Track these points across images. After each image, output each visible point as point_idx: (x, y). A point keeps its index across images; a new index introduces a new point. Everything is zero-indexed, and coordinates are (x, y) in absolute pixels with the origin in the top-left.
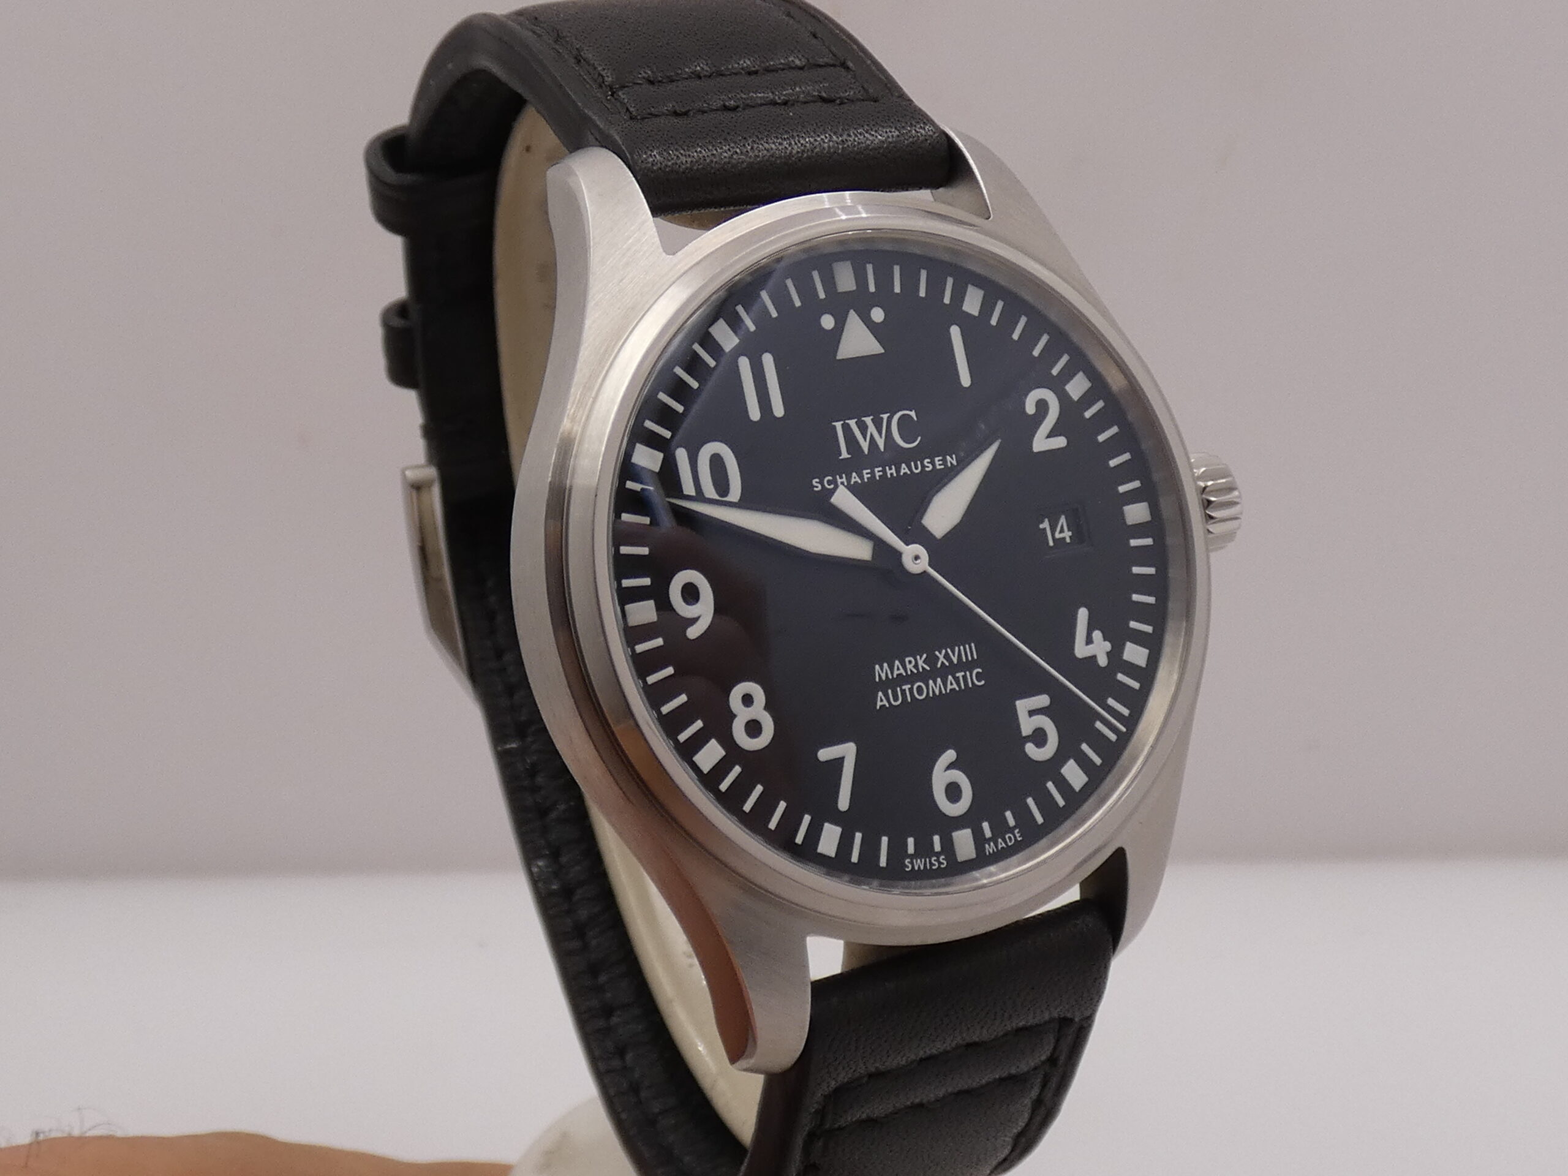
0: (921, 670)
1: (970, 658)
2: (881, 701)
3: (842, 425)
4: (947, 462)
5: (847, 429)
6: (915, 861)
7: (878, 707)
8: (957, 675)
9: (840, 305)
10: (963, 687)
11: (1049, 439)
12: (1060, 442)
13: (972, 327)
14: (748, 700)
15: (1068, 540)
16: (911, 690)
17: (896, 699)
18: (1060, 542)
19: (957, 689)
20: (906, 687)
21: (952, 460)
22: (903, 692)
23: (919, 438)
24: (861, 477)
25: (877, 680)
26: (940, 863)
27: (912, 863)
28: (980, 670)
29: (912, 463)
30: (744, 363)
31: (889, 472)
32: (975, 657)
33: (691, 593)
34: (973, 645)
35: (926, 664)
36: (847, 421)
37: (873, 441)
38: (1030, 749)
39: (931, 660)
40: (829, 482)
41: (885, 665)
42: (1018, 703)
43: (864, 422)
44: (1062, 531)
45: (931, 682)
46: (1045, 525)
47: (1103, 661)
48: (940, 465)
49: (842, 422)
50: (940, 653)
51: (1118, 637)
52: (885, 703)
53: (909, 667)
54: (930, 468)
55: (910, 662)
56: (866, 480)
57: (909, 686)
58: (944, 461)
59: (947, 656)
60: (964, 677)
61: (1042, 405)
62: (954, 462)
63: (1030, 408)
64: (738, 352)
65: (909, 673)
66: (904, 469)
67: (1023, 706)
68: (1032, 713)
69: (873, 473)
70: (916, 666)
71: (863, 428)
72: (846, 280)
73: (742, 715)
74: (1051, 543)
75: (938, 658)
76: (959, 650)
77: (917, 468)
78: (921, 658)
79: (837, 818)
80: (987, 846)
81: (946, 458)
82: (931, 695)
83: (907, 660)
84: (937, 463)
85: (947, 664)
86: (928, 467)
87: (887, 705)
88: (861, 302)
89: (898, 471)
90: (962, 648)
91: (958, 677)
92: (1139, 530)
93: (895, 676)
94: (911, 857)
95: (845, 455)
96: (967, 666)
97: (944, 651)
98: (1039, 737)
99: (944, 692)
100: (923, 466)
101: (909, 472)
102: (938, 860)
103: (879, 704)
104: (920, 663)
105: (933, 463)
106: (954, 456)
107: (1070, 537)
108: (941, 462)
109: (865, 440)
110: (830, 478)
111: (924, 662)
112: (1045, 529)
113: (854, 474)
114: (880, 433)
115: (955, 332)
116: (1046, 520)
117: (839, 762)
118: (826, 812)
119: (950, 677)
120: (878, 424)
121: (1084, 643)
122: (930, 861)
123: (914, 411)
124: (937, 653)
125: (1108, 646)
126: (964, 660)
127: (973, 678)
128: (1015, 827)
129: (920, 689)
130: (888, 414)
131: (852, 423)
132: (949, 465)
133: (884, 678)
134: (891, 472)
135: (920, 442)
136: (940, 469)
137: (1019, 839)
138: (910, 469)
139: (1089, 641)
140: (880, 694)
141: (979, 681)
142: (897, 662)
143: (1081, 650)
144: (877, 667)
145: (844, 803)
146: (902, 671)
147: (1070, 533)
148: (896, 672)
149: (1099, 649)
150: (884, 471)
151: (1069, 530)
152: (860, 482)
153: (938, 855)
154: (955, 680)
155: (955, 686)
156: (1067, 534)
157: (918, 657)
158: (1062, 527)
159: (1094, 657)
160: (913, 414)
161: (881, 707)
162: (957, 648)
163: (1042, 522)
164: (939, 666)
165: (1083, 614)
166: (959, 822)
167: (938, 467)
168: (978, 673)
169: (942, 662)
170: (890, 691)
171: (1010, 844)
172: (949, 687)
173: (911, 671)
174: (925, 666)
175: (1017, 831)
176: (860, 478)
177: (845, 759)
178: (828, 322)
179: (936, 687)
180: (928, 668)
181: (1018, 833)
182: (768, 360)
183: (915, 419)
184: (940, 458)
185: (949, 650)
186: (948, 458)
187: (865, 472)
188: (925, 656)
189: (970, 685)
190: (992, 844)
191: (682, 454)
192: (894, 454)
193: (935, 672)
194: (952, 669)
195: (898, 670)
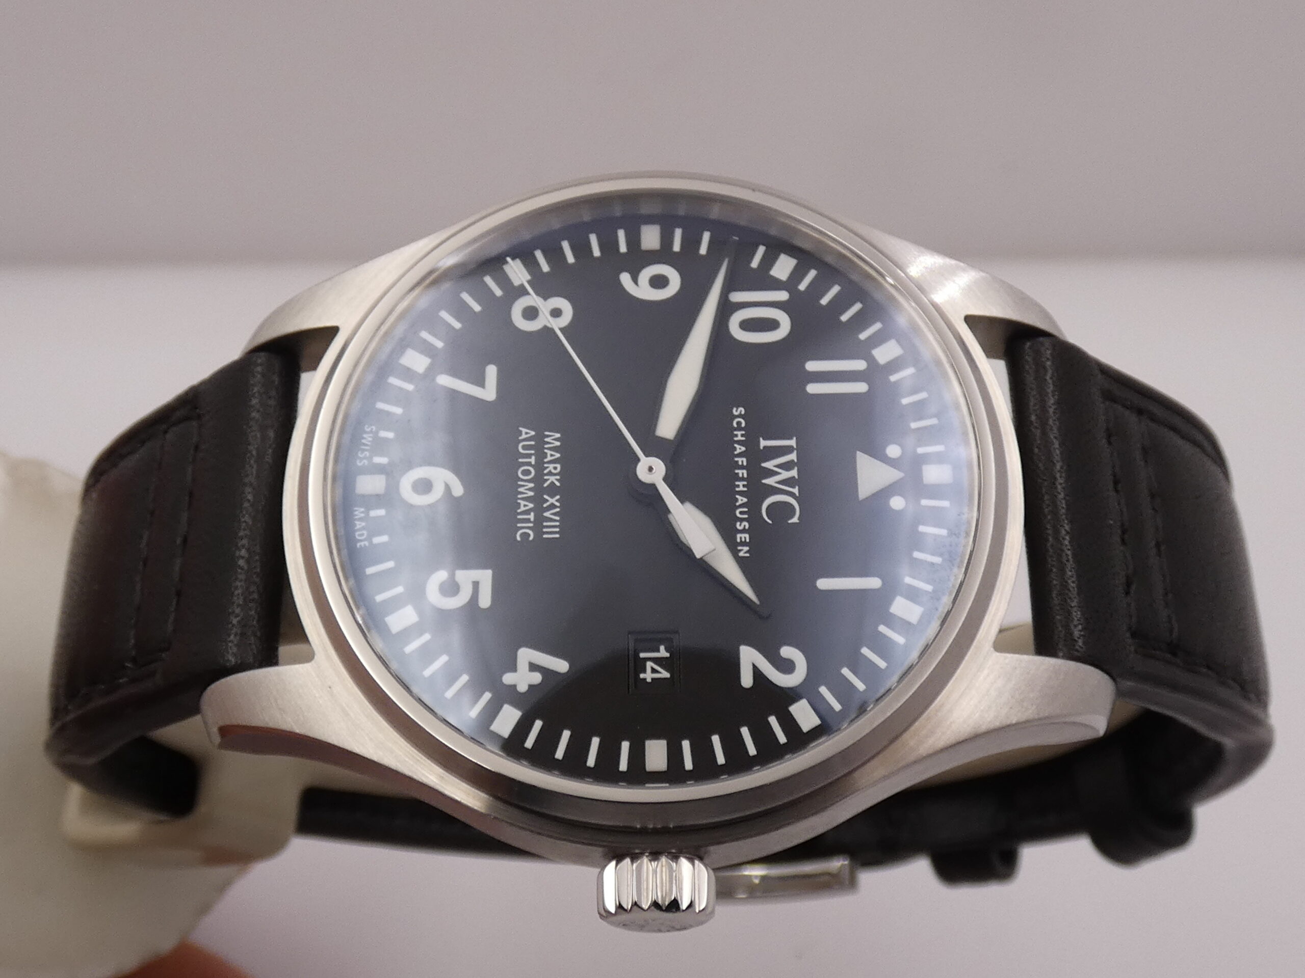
0: (546, 477)
1: (545, 530)
2: (526, 433)
3: (792, 447)
4: (743, 546)
5: (787, 450)
6: (371, 435)
7: (521, 429)
8: (532, 514)
10: (519, 517)
11: (752, 667)
12: (747, 680)
14: (556, 313)
15: (642, 676)
16: (529, 464)
17: (524, 447)
18: (640, 666)
19: (519, 511)
20: (533, 460)
21: (744, 551)
22: (529, 456)
23: (770, 522)
24: (740, 455)
25: (547, 433)
26: (361, 459)
27: (371, 432)
28: (531, 538)
29: (746, 510)
30: (859, 365)
31: (741, 483)
32: (545, 536)
33: (659, 282)
34: (557, 536)
35: (551, 483)
36: (795, 452)
37: (771, 473)
38: (442, 575)
39: (552, 490)
40: (739, 423)
41: (558, 444)
42: (488, 573)
43: (792, 468)
44: (654, 671)
45: (531, 485)
47: (508, 678)
48: (741, 538)
49: (795, 447)
50: (557, 501)
51: (529, 703)
52: (524, 436)
53: (551, 466)
54: (739, 526)
55: (555, 468)
56: (736, 459)
57: (533, 463)
58: (743, 544)
59: (552, 506)
60: (528, 521)
61: (787, 666)
62: (741, 554)
63: (787, 652)
64: (871, 360)
65: (546, 465)
66: (741, 500)
67: (486, 577)
68: (476, 585)
69: (742, 467)
70: (550, 473)
71: (787, 466)
72: (934, 474)
73: (545, 306)
74: (642, 655)
75: (552, 497)
76: (555, 521)
77: (741, 513)
78: (557, 480)
79: (432, 371)
80: (362, 510)
81: (747, 546)
82: (520, 483)
83: (558, 466)
84: (743, 535)
85: (545, 505)
86: (740, 525)
87: (520, 438)
89: (741, 493)
90: (558, 524)
91: (530, 514)
92: (638, 755)
93: (546, 451)
94: (377, 432)
95: (763, 443)
96: (539, 526)
97: (558, 504)
98: (450, 588)
99: (520, 496)
100: (742, 520)
101: (737, 504)
102: (365, 458)
103: (524, 430)
104: (552, 479)
105: (744, 531)
106: (748, 555)
107: (645, 679)
108: (743, 540)
109: (775, 466)
110: (743, 425)
111: (552, 483)
112: (658, 651)
113: (743, 449)
114: (779, 482)
115: (874, 583)
116: (668, 655)
117: (481, 383)
119: (531, 505)
120: (789, 482)
121: (533, 661)
122: (367, 450)
123: (798, 521)
124: (558, 497)
125: (522, 688)
126: (545, 524)
127: (525, 530)
128: (371, 543)
129: (526, 473)
130: (797, 495)
131: (793, 456)
132: (739, 548)
133: (546, 440)
134: (741, 486)
135: (766, 522)
136: (736, 538)
137: (358, 545)
138: (741, 506)
139: (533, 667)
140: (533, 433)
141: (522, 535)
142: (558, 455)
143: (525, 655)
144: (558, 435)
145: (443, 380)
146: (549, 458)
147: (649, 680)
148: (549, 452)
149: (522, 677)
150: (743, 479)
151: (652, 679)
152: (736, 453)
153: (371, 458)
154: (528, 510)
155: (522, 509)
156: (648, 676)
157: (558, 477)
158: (657, 672)
159: (513, 668)
160: (795, 520)
161: (521, 432)
162: (558, 518)
163: (667, 650)
164: (545, 497)
166: (393, 484)
167: (739, 536)
168: (529, 535)
169: (547, 501)
170: (533, 443)
171: (357, 533)
172: (522, 503)
173: (547, 467)
174: (548, 482)
175: (367, 543)
176: (740, 453)
177: (482, 389)
178: (894, 451)
179: (526, 489)
180: (545, 485)
181: (365, 545)
182: (861, 387)
183: (790, 522)
184: (748, 540)
185: (558, 510)
186: (746, 549)
187: (745, 460)
188: (558, 484)
189: (519, 525)
190: (362, 515)
191: (783, 296)
192: (758, 492)
193: (540, 491)
194: (539, 509)
195: (551, 455)
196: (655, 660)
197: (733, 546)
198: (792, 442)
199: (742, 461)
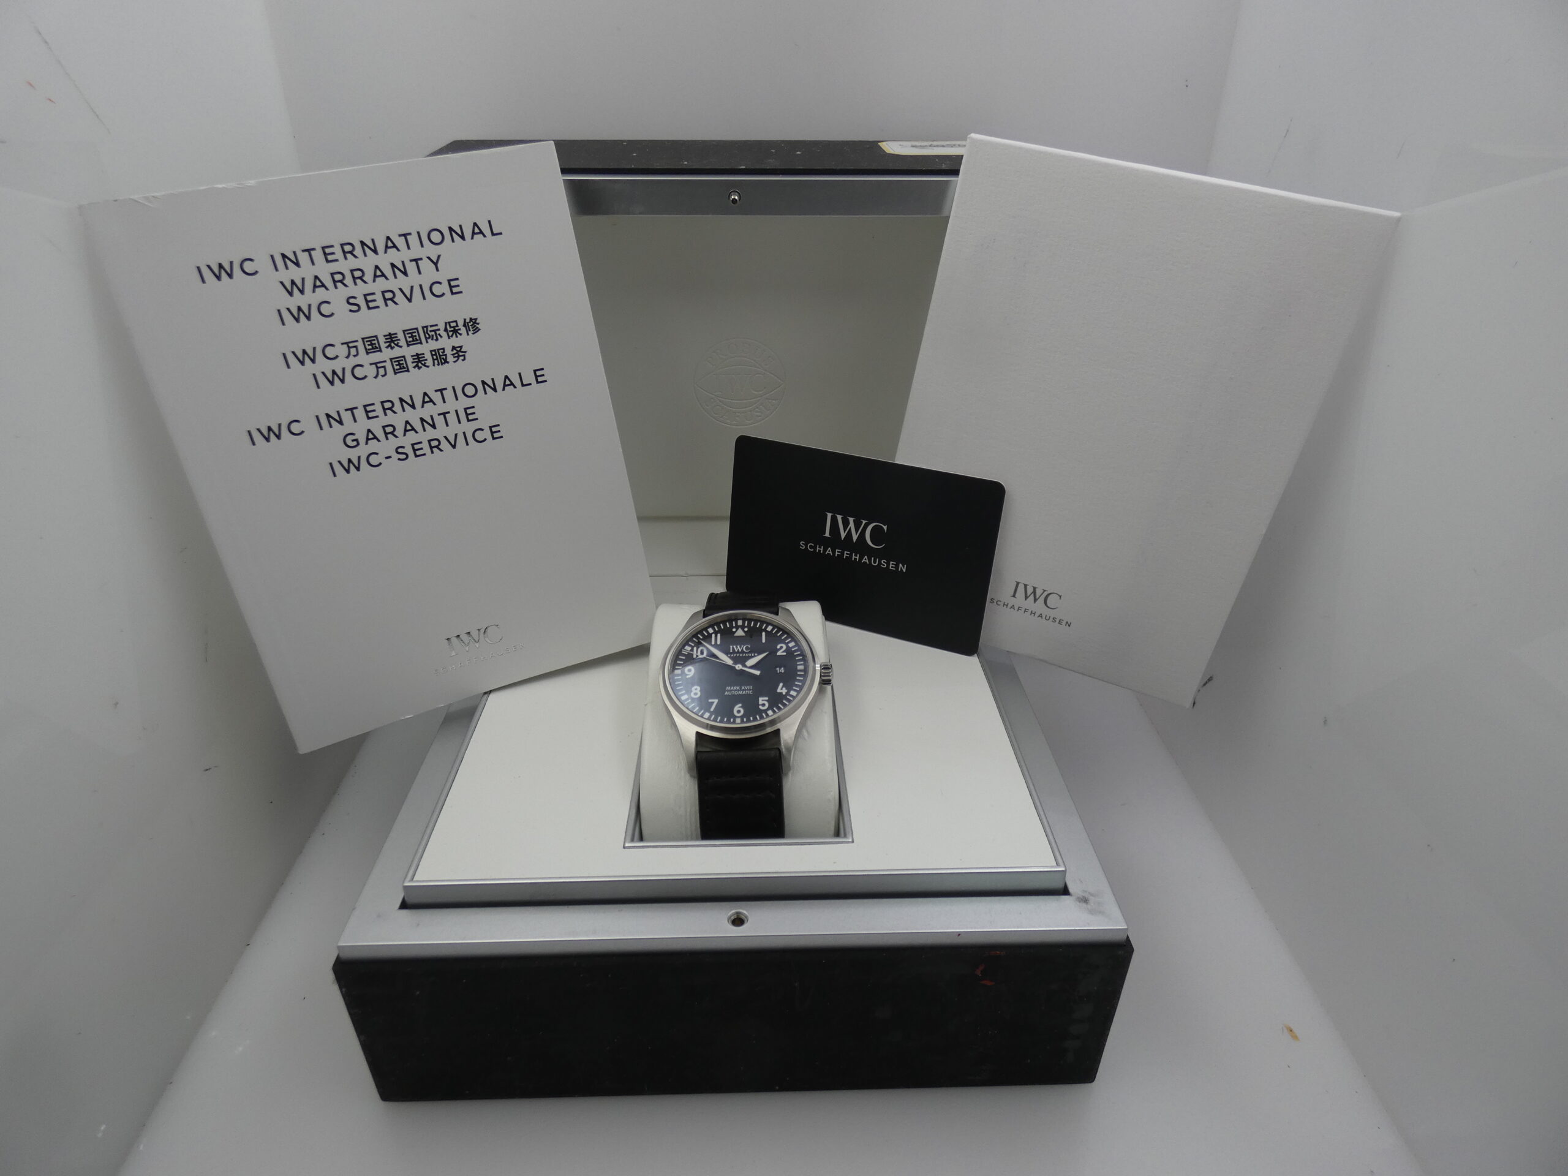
2: (726, 693)
9: (737, 627)
11: (781, 653)
12: (785, 654)
13: (768, 634)
17: (730, 694)
30: (713, 635)
34: (752, 687)
38: (761, 707)
39: (741, 688)
46: (778, 669)
47: (784, 693)
50: (743, 687)
51: (789, 689)
60: (748, 692)
61: (781, 647)
63: (778, 647)
64: (712, 633)
67: (760, 699)
68: (763, 700)
72: (740, 623)
73: (694, 691)
74: (778, 672)
79: (709, 711)
88: (743, 627)
92: (800, 670)
95: (731, 651)
96: (750, 690)
98: (763, 705)
111: (739, 688)
115: (764, 634)
116: (777, 666)
117: (713, 703)
118: (708, 710)
120: (740, 647)
125: (786, 691)
127: (750, 692)
130: (743, 646)
131: (734, 647)
139: (782, 689)
141: (752, 693)
143: (779, 690)
144: (727, 688)
145: (712, 709)
149: (784, 691)
156: (783, 671)
159: (782, 692)
160: (749, 646)
165: (781, 685)
166: (738, 717)
178: (734, 630)
179: (740, 693)
182: (719, 635)
191: (695, 649)
192: (742, 652)
193: (741, 690)
194: (745, 690)
195: (732, 688)
196: (780, 670)
197: (755, 656)
198: (731, 647)
199: (735, 655)
